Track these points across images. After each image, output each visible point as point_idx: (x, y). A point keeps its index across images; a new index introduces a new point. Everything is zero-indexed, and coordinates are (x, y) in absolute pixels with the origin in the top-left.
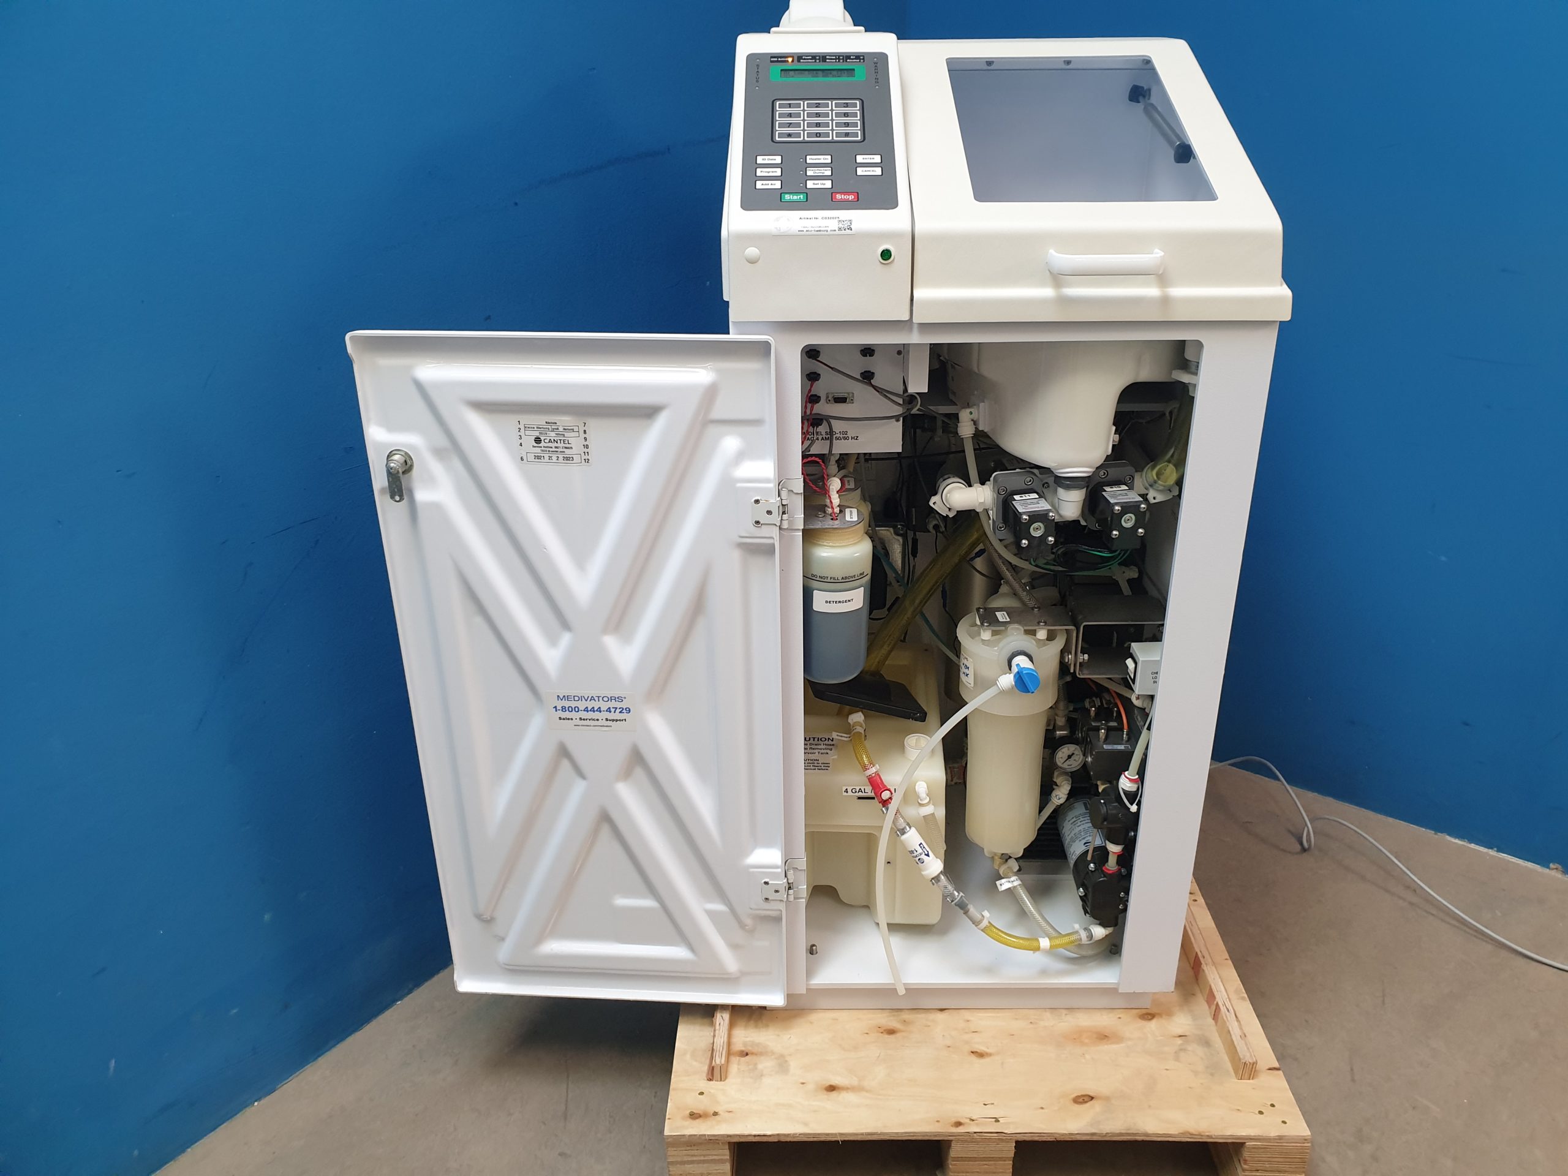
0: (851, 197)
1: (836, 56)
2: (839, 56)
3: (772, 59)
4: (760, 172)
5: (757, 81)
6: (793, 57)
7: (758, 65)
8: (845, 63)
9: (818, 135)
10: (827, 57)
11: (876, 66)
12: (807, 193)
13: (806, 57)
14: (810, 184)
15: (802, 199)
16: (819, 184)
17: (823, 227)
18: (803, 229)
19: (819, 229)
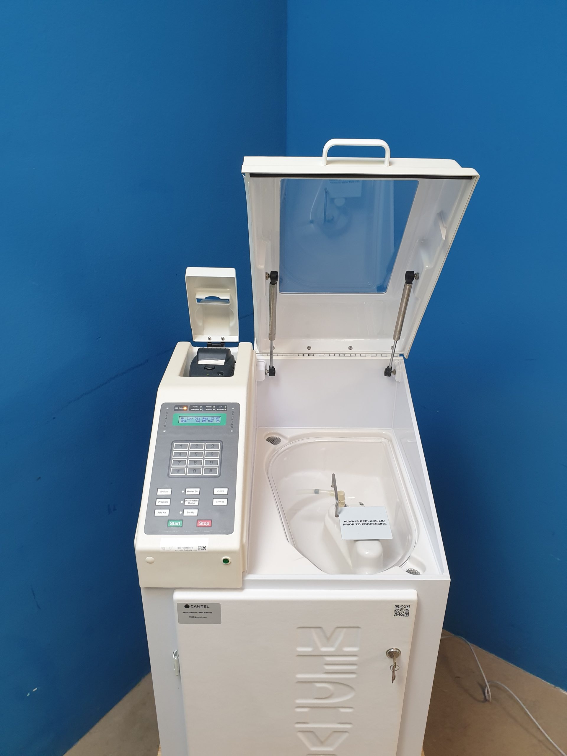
0: (208, 524)
1: (211, 406)
2: (213, 406)
3: (175, 408)
4: (159, 502)
5: (165, 426)
6: (187, 406)
7: (167, 413)
8: (216, 411)
9: (195, 470)
10: (206, 407)
11: (233, 414)
12: (182, 519)
13: (194, 407)
14: (186, 513)
15: (179, 525)
16: (191, 512)
17: (190, 548)
18: (178, 549)
19: (187, 549)
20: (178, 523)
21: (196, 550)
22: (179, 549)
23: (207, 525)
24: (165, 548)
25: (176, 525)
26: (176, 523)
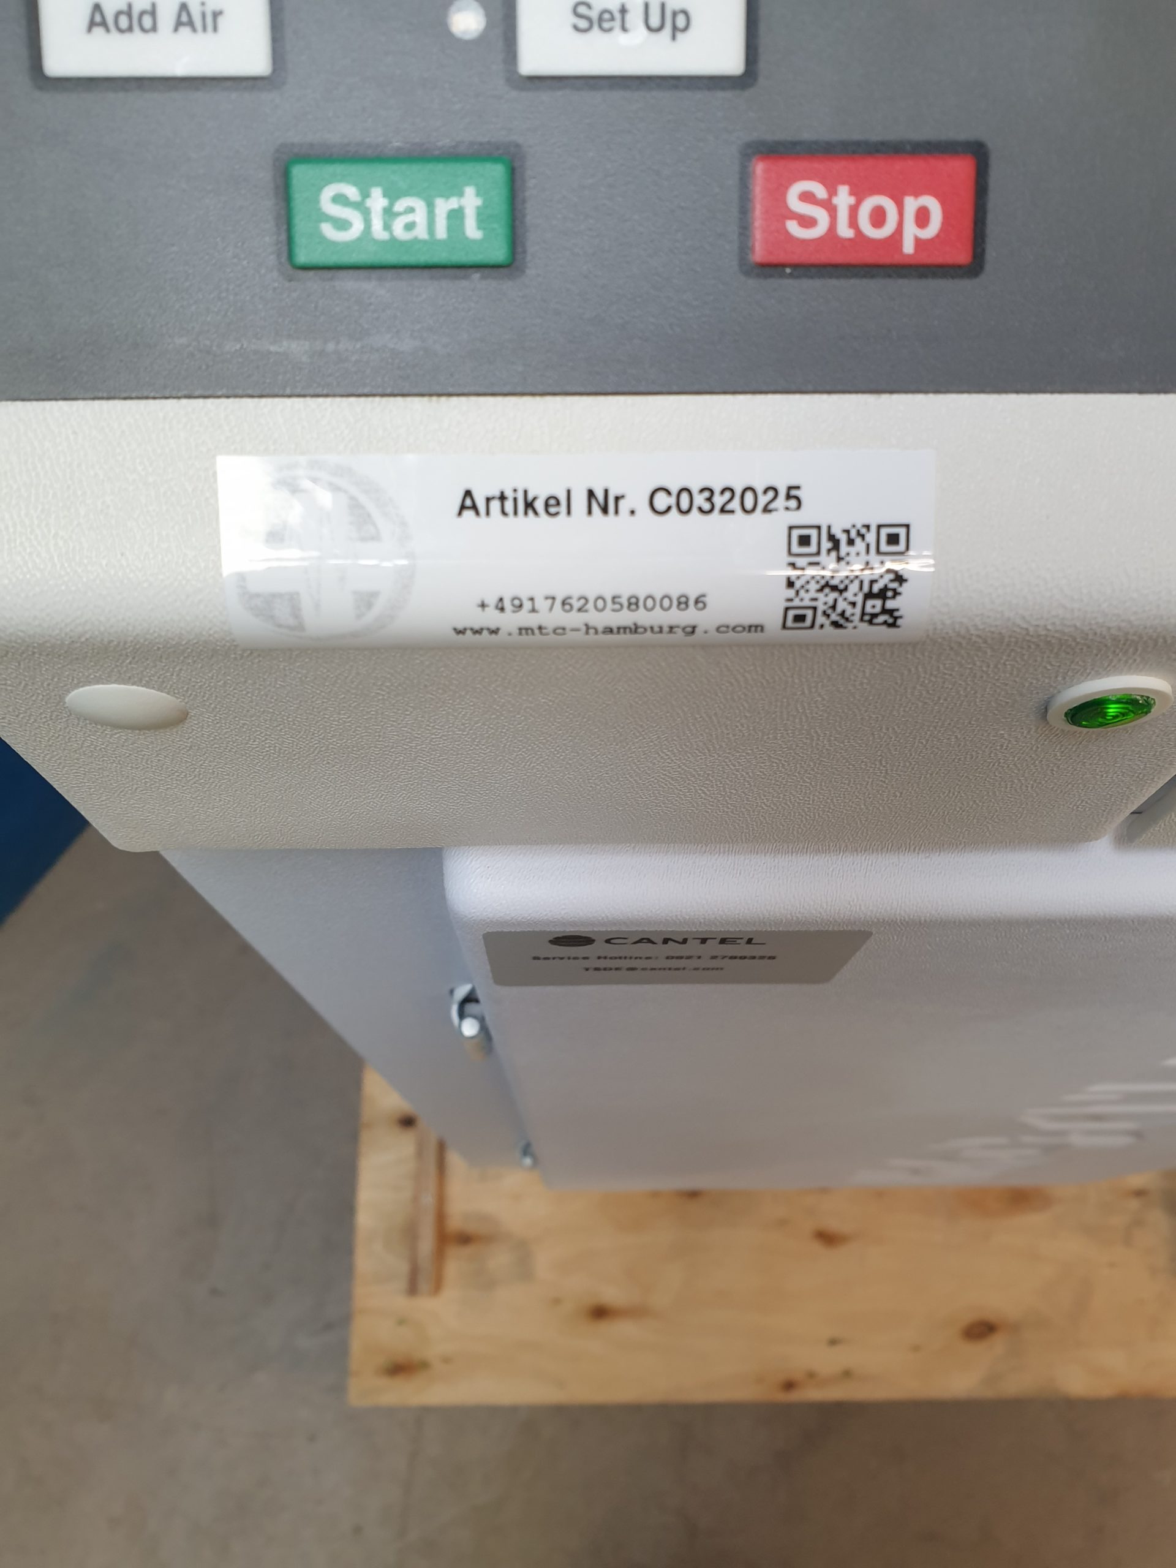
15: (472, 230)
16: (635, 18)
17: (665, 602)
18: (492, 618)
19: (626, 618)
20: (443, 207)
21: (758, 628)
22: (510, 621)
23: (911, 233)
24: (293, 599)
25: (421, 232)
26: (419, 205)
